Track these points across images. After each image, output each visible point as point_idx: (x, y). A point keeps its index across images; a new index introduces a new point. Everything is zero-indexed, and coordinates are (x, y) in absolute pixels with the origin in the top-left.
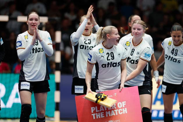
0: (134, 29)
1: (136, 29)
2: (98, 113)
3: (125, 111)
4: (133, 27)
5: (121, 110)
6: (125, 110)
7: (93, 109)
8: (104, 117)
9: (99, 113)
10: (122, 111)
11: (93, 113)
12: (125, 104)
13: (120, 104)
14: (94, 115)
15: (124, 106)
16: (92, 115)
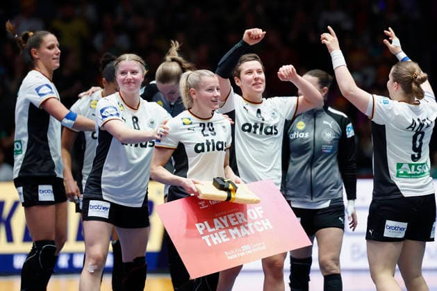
0: (123, 73)
1: (129, 73)
2: (213, 233)
3: (267, 225)
4: (121, 69)
5: (259, 224)
6: (265, 222)
7: (201, 227)
8: (228, 239)
9: (216, 234)
10: (262, 226)
11: (202, 235)
12: (262, 212)
13: (251, 213)
14: (206, 238)
15: (261, 217)
16: (203, 238)
